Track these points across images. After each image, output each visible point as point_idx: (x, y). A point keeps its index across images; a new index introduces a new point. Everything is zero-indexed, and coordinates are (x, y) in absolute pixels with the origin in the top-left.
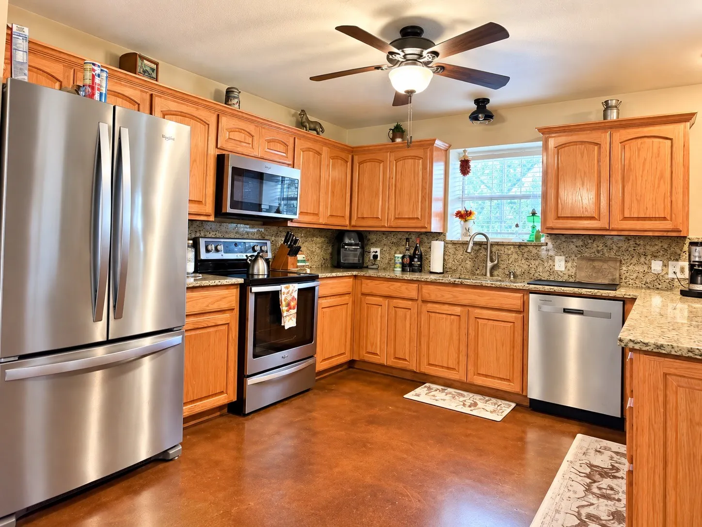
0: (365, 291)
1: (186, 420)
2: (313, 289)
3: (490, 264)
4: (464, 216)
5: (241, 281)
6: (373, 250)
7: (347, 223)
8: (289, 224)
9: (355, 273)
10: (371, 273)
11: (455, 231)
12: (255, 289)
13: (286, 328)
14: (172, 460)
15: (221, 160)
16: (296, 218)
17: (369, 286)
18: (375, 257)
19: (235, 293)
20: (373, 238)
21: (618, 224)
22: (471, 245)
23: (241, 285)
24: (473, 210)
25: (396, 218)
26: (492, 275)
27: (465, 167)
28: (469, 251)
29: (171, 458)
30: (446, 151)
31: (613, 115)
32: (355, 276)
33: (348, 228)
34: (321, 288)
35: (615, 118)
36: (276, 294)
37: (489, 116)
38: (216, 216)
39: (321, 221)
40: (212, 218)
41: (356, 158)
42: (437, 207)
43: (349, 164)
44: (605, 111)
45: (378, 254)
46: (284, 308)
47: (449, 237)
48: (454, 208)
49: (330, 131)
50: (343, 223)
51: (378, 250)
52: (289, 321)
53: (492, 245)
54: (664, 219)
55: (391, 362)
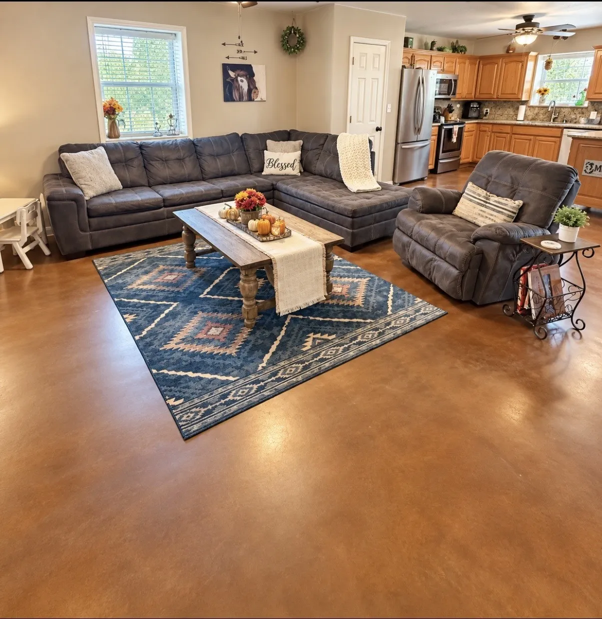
2: (463, 127)
3: (553, 117)
4: (543, 92)
5: (439, 124)
6: (486, 109)
7: (473, 97)
9: (477, 121)
10: (484, 121)
11: (535, 101)
12: (444, 127)
18: (487, 113)
20: (486, 103)
22: (550, 107)
23: (439, 126)
24: (549, 88)
25: (501, 94)
26: (554, 121)
27: (548, 65)
28: (549, 110)
30: (537, 56)
32: (477, 123)
33: (474, 99)
39: (462, 97)
41: (481, 62)
42: (527, 86)
43: (477, 65)
45: (488, 111)
46: (454, 135)
47: (531, 103)
48: (536, 87)
49: (470, 51)
50: (471, 97)
51: (489, 109)
52: (454, 140)
53: (556, 107)
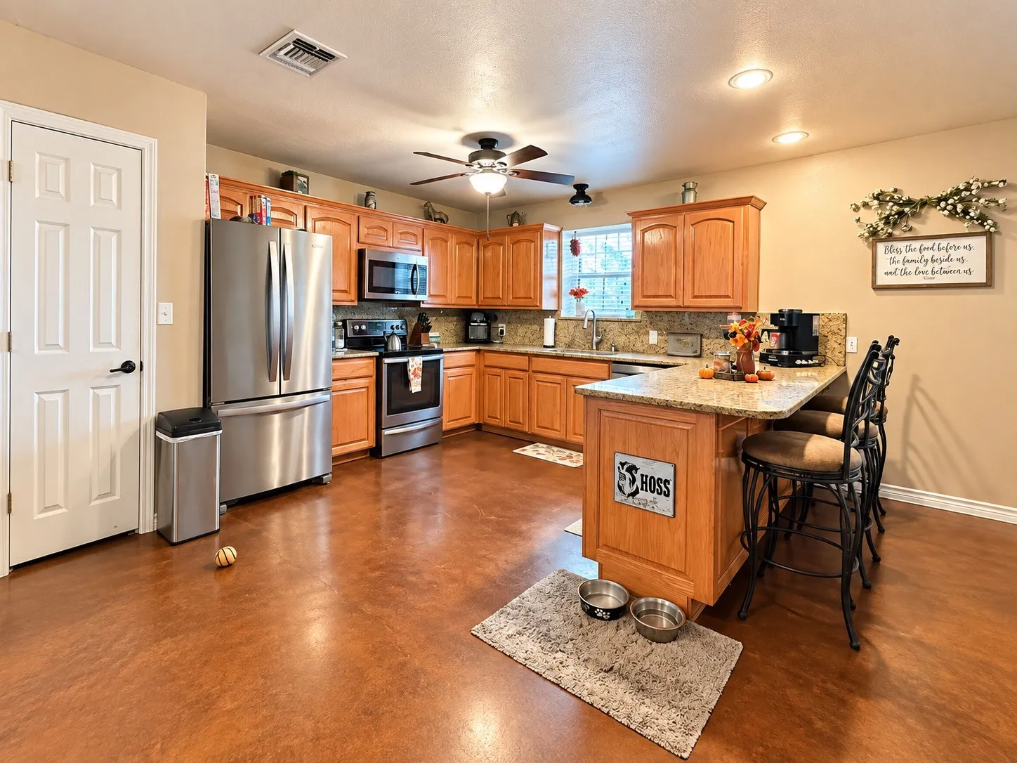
0: (487, 363)
1: (335, 459)
2: (438, 361)
3: (595, 339)
4: (578, 294)
5: (377, 354)
6: (499, 325)
7: (475, 303)
8: (422, 306)
9: (477, 348)
10: (495, 348)
11: (569, 308)
12: (387, 361)
13: (413, 392)
14: (326, 484)
15: (361, 253)
16: (425, 300)
17: (491, 359)
18: (502, 332)
19: (372, 362)
20: (500, 316)
21: (689, 301)
22: (586, 321)
23: (376, 357)
24: (587, 288)
25: (514, 298)
26: (597, 348)
27: (575, 248)
28: (585, 327)
29: (324, 482)
30: (559, 233)
31: (690, 199)
32: (478, 351)
33: (476, 307)
34: (445, 361)
35: (692, 201)
36: (405, 364)
37: (587, 199)
38: (359, 300)
39: (449, 302)
40: (356, 303)
41: (481, 241)
42: (549, 286)
43: (475, 248)
44: (683, 194)
45: (504, 329)
46: (411, 377)
47: (563, 314)
48: (566, 289)
50: (471, 303)
51: (504, 325)
52: (416, 387)
53: (597, 321)
54: (728, 297)
55: (509, 424)
